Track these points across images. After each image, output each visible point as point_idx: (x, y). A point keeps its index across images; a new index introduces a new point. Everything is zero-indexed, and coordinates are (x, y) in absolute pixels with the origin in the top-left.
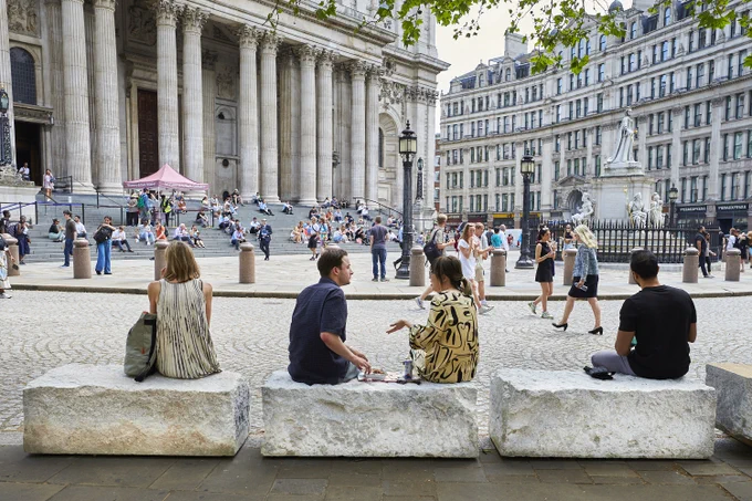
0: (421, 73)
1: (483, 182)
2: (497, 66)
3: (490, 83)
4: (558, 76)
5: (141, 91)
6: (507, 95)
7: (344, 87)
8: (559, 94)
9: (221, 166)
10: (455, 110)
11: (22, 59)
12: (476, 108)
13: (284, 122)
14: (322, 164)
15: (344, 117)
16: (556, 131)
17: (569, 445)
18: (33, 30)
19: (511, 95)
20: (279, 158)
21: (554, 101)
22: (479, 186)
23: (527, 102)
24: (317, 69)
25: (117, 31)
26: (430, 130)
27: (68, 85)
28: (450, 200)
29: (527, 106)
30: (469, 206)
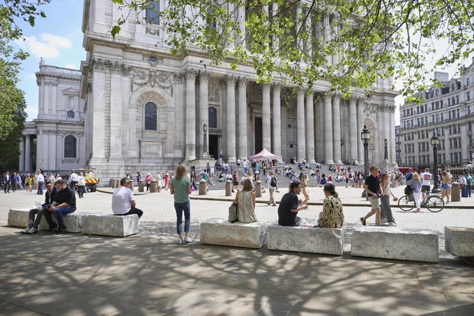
0: (386, 98)
1: (426, 149)
2: (431, 89)
3: (427, 98)
4: (467, 91)
5: (256, 118)
6: (437, 103)
7: (346, 107)
8: (469, 100)
9: (289, 148)
10: (408, 113)
11: (212, 111)
12: (420, 111)
13: (318, 127)
14: (336, 145)
15: (346, 121)
16: (468, 119)
17: (377, 252)
18: (217, 100)
19: (440, 103)
20: (315, 143)
21: (466, 104)
22: (424, 150)
23: (449, 106)
24: (332, 102)
25: (247, 95)
26: (392, 125)
27: (228, 119)
28: (408, 159)
29: (450, 108)
30: (418, 161)
